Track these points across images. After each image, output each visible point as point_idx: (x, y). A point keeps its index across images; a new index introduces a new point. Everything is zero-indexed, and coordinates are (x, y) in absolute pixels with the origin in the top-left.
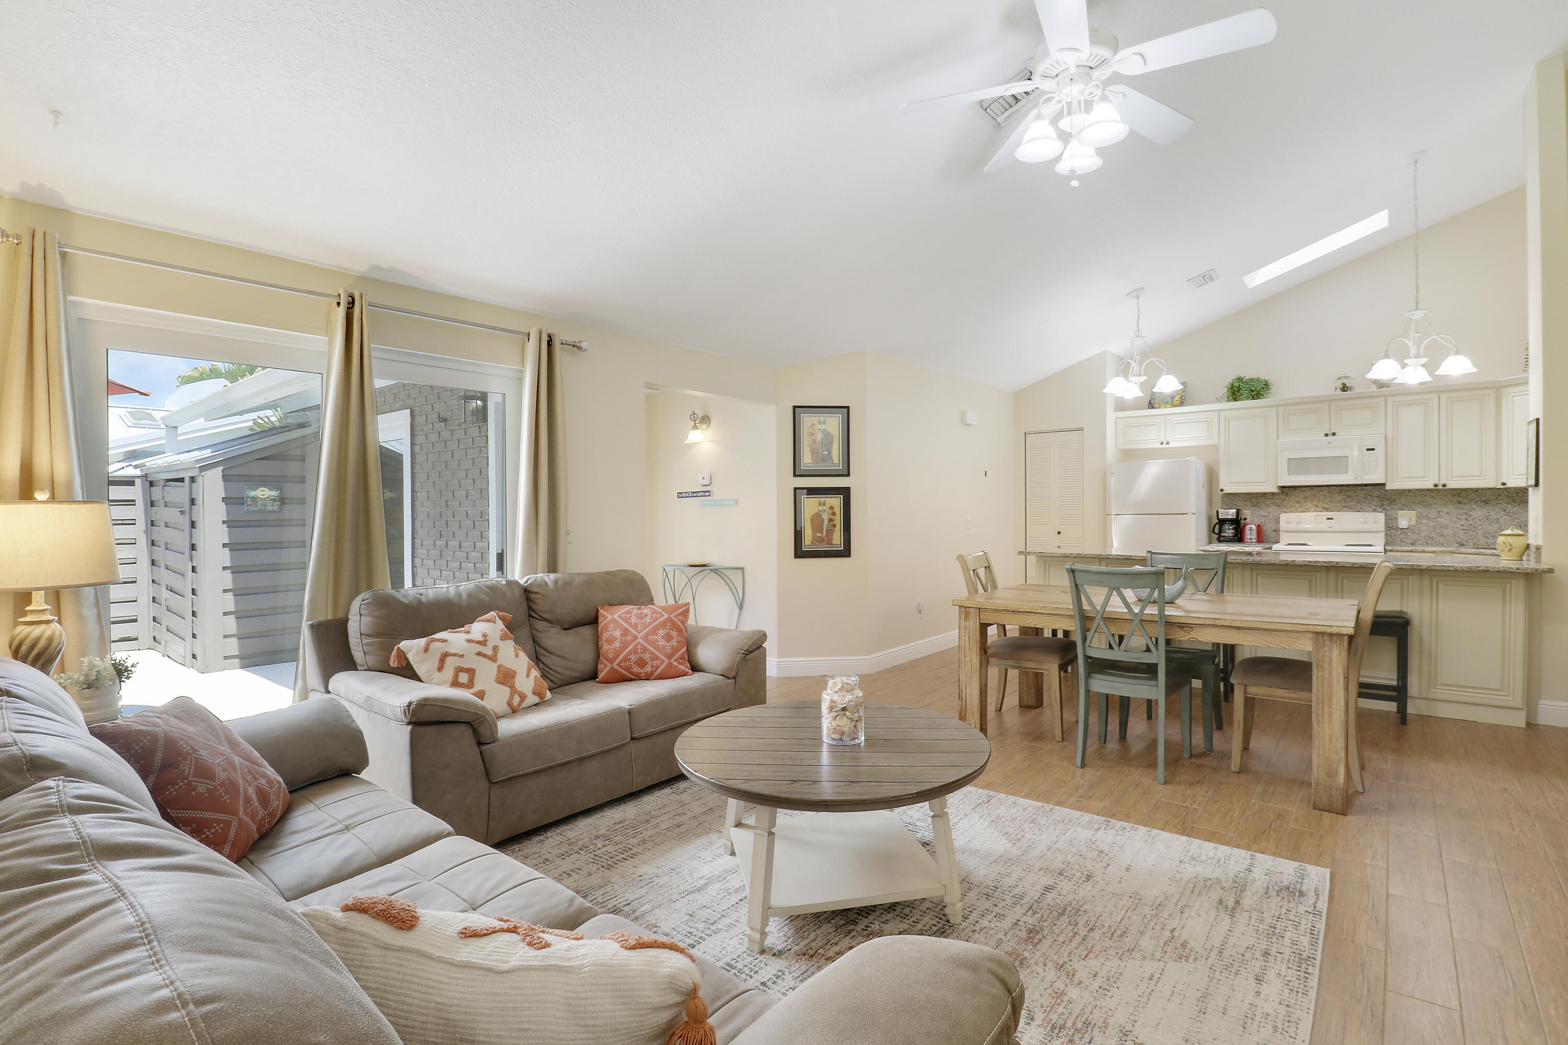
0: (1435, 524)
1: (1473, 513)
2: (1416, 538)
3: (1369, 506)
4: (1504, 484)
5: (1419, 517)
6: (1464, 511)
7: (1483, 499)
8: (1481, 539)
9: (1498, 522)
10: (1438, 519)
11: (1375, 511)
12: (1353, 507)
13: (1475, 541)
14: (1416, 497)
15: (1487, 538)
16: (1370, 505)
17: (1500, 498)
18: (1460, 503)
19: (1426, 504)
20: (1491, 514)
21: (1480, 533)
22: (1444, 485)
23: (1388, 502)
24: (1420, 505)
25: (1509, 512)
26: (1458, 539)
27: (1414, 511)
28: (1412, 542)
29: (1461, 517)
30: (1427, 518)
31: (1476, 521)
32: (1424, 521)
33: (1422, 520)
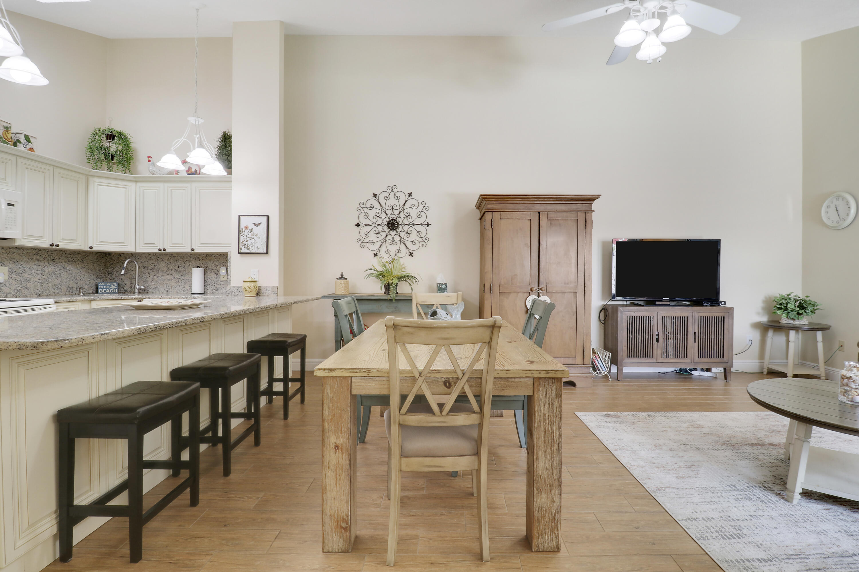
0: (21, 278)
1: (46, 269)
2: (8, 292)
4: (91, 248)
5: (11, 272)
6: (40, 267)
7: (52, 258)
8: (51, 290)
9: (60, 277)
10: (23, 274)
13: (47, 292)
14: (8, 254)
15: (54, 289)
17: (61, 258)
18: (38, 260)
19: (15, 261)
20: (57, 270)
21: (50, 285)
22: (57, 246)
24: (10, 262)
25: (66, 269)
26: (37, 291)
27: (6, 266)
28: (5, 295)
29: (38, 272)
30: (16, 273)
31: (48, 275)
32: (14, 276)
33: (12, 275)
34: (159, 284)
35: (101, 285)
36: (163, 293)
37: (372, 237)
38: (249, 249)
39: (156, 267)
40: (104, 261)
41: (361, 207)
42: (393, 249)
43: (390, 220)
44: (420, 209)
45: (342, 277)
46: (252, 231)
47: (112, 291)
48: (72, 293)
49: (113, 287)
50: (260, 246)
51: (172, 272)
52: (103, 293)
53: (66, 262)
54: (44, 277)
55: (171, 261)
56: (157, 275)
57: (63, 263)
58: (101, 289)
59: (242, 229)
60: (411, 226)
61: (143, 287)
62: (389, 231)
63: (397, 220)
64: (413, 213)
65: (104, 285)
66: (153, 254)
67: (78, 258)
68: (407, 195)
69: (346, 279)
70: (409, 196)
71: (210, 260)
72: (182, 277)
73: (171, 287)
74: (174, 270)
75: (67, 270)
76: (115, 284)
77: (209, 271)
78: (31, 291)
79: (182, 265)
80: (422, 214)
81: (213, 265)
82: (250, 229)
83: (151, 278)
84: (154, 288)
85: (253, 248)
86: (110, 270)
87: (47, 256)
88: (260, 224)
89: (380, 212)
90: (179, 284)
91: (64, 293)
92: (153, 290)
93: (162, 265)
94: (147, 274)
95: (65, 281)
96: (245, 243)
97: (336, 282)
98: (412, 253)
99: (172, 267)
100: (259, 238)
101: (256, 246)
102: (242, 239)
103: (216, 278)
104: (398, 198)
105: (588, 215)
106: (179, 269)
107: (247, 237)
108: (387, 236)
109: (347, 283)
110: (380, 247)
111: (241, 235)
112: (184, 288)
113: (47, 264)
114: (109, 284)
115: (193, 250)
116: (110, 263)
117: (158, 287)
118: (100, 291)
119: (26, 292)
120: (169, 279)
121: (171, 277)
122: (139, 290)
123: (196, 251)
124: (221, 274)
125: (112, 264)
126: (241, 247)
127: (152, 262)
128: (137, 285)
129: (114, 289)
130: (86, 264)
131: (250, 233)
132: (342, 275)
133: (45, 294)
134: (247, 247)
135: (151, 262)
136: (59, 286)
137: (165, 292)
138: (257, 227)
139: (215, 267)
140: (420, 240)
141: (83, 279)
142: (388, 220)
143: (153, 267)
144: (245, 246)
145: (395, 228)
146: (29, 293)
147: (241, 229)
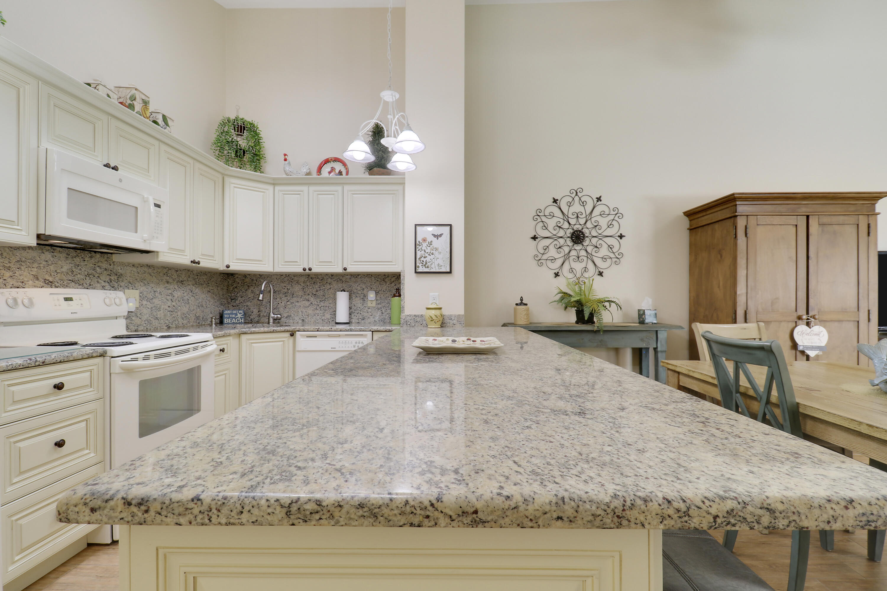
0: (152, 305)
1: (175, 294)
2: (139, 323)
3: (98, 282)
4: (228, 267)
5: (142, 297)
6: (170, 291)
7: (181, 279)
8: (180, 320)
9: (189, 303)
10: (154, 300)
11: (103, 288)
12: (82, 282)
14: (139, 273)
15: (183, 319)
16: (100, 281)
18: (168, 282)
20: (185, 294)
21: (179, 313)
22: (198, 263)
23: (116, 277)
24: (142, 284)
25: (194, 293)
26: (167, 322)
27: (137, 289)
28: (136, 328)
29: (168, 298)
30: (147, 298)
31: (177, 301)
32: (145, 302)
33: (143, 300)
34: (293, 312)
35: (226, 314)
36: (298, 323)
37: (552, 252)
38: (428, 267)
39: (289, 291)
40: (226, 284)
41: (538, 215)
42: (578, 267)
43: (575, 231)
44: (611, 217)
45: (522, 303)
46: (431, 244)
47: (238, 320)
48: (199, 323)
49: (239, 316)
50: (441, 264)
51: (309, 297)
52: (228, 323)
53: (193, 285)
54: (174, 304)
55: (308, 284)
56: (291, 301)
57: (191, 286)
58: (226, 318)
59: (419, 242)
60: (600, 238)
61: (279, 316)
62: (573, 245)
63: (583, 230)
64: (603, 222)
65: (230, 314)
66: (286, 275)
67: (205, 280)
68: (595, 200)
69: (526, 305)
70: (598, 201)
71: (355, 282)
72: (321, 303)
73: (308, 315)
74: (311, 294)
75: (194, 295)
76: (241, 312)
77: (353, 296)
78: (161, 322)
79: (322, 289)
80: (614, 223)
81: (359, 288)
82: (429, 242)
83: (283, 304)
84: (287, 317)
85: (433, 266)
86: (233, 294)
87: (176, 277)
88: (441, 235)
89: (562, 221)
90: (318, 312)
91: (191, 324)
92: (286, 319)
93: (297, 288)
94: (278, 299)
95: (193, 308)
96: (422, 259)
97: (515, 310)
98: (603, 272)
99: (308, 291)
100: (440, 253)
101: (436, 263)
102: (419, 254)
103: (363, 305)
104: (583, 204)
105: (871, 218)
106: (317, 293)
107: (425, 252)
108: (570, 251)
109: (528, 310)
110: (562, 265)
111: (418, 249)
112: (323, 317)
113: (176, 287)
114: (235, 312)
115: (345, 269)
116: (233, 286)
117: (292, 315)
118: (225, 321)
119: (157, 324)
120: (305, 305)
121: (307, 303)
122: (275, 320)
123: (349, 270)
124: (369, 299)
125: (236, 287)
126: (418, 264)
127: (285, 285)
128: (271, 313)
129: (241, 318)
130: (211, 288)
131: (429, 246)
132: (522, 300)
133: (174, 326)
134: (425, 265)
135: (283, 285)
136: (187, 315)
137: (300, 322)
138: (437, 239)
139: (362, 291)
140: (612, 255)
141: (209, 306)
142: (572, 231)
143: (286, 290)
144: (423, 263)
145: (581, 241)
146: (159, 325)
147: (417, 243)
